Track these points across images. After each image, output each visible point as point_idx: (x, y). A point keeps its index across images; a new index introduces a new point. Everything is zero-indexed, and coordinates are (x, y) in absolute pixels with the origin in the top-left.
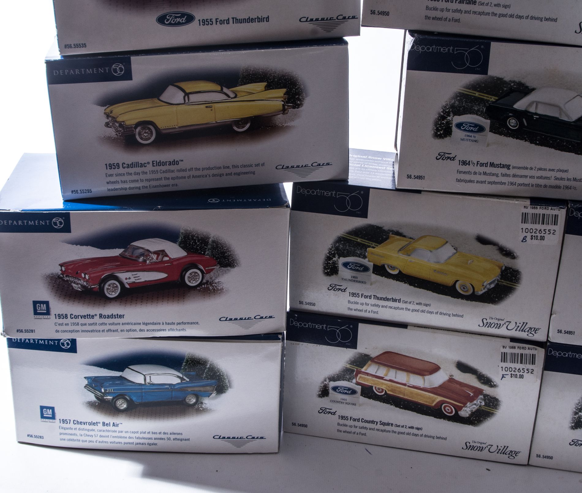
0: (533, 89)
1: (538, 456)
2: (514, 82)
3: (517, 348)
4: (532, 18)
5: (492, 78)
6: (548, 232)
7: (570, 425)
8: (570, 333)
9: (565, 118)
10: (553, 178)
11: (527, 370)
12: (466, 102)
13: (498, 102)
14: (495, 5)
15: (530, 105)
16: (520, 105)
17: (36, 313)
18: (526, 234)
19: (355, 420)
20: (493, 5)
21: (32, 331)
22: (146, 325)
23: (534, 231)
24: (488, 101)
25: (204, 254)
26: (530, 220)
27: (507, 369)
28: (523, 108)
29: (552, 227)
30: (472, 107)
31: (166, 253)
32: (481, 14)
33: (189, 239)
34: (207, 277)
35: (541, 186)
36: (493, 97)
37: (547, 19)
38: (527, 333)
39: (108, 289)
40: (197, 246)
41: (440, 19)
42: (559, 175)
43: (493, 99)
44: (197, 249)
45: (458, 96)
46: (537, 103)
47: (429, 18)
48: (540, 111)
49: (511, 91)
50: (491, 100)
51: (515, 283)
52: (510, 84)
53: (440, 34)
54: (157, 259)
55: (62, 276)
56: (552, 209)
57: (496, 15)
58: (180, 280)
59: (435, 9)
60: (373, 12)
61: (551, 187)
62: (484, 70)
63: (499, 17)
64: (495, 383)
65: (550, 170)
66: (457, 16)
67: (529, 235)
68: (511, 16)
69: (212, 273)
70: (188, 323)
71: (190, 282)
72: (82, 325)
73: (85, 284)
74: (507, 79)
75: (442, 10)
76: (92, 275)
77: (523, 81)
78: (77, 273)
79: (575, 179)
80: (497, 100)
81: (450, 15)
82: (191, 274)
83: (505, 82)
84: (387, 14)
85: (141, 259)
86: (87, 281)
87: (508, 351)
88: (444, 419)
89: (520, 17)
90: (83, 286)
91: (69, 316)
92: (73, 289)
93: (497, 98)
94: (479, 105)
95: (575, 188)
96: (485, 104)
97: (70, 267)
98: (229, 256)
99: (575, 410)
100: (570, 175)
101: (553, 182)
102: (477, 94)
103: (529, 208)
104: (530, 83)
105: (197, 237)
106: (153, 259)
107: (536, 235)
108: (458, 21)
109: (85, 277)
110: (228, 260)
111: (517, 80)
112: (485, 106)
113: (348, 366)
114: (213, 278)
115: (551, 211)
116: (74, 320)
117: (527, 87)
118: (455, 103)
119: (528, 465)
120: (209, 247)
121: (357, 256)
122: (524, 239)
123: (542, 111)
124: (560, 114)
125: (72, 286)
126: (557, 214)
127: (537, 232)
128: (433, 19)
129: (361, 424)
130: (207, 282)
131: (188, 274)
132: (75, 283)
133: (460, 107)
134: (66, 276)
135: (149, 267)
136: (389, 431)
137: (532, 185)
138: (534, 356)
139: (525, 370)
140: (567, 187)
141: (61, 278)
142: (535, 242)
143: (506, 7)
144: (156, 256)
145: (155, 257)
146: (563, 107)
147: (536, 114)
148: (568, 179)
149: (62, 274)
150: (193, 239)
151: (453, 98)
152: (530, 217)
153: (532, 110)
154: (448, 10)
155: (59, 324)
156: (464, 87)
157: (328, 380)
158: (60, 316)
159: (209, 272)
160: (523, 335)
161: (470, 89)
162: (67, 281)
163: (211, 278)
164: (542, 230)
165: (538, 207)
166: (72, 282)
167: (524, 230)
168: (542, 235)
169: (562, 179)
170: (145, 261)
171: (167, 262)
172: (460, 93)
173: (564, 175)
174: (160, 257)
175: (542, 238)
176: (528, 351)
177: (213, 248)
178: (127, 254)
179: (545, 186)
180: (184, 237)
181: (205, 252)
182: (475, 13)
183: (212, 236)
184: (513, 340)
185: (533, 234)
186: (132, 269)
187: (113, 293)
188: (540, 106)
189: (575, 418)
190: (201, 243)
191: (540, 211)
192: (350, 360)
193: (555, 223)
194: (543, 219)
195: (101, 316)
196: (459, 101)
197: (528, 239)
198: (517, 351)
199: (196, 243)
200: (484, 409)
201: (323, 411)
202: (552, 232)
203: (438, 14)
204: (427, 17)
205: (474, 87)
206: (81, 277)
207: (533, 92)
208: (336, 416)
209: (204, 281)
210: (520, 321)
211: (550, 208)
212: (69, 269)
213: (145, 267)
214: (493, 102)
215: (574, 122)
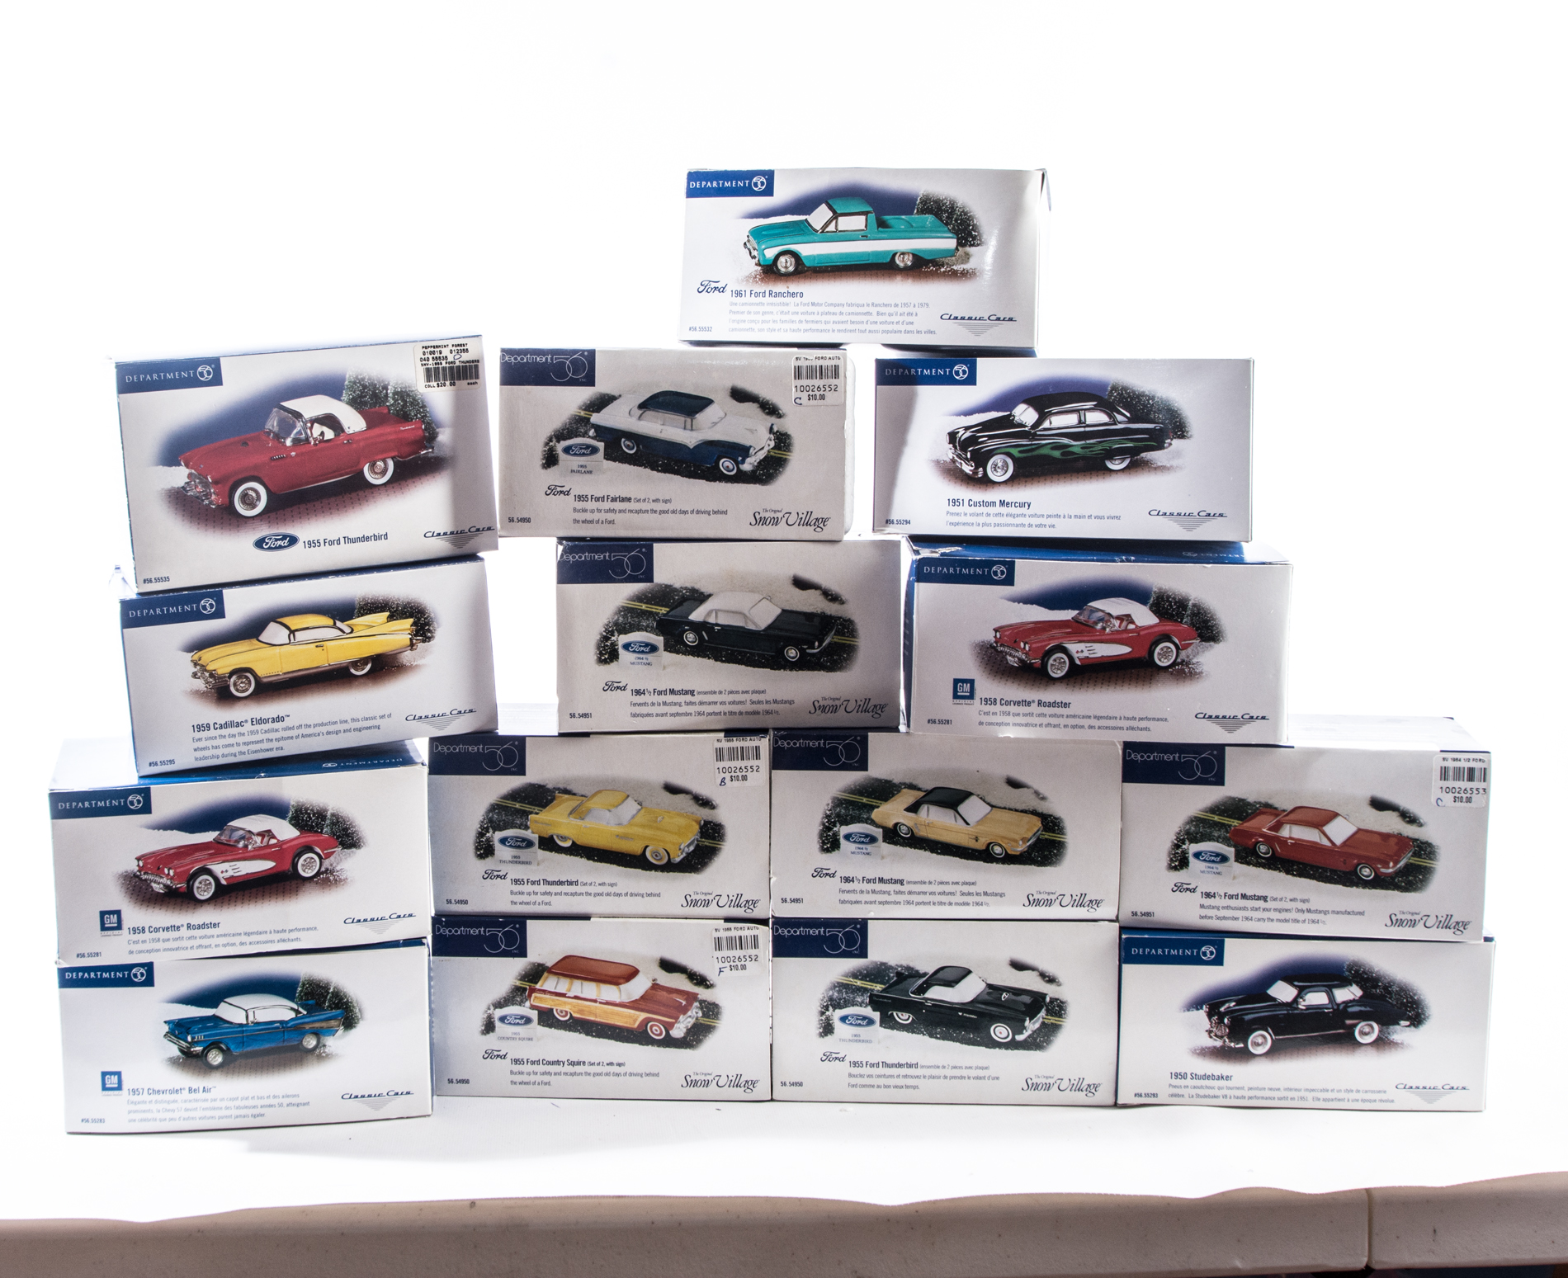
0: (710, 596)
1: (784, 1084)
2: (686, 588)
3: (733, 929)
4: (698, 512)
5: (661, 585)
6: (750, 770)
7: (818, 1032)
8: (797, 901)
9: (751, 627)
10: (748, 702)
11: (750, 957)
12: (632, 617)
13: (670, 614)
14: (653, 501)
15: (709, 614)
16: (697, 615)
17: (103, 928)
18: (723, 775)
19: (533, 1063)
20: (651, 501)
21: (97, 954)
22: (249, 935)
23: (733, 769)
24: (657, 614)
25: (321, 832)
26: (726, 757)
27: (724, 960)
28: (700, 619)
29: (754, 763)
30: (640, 622)
31: (273, 834)
32: (638, 512)
33: (302, 814)
34: (327, 863)
35: (735, 713)
36: (663, 608)
37: (715, 512)
38: (743, 909)
39: (198, 888)
40: (312, 822)
41: (591, 522)
42: (756, 697)
43: (664, 610)
44: (312, 827)
45: (621, 611)
46: (717, 611)
47: (578, 521)
48: (720, 622)
49: (684, 599)
50: (661, 612)
51: (719, 841)
52: (682, 592)
53: (593, 539)
54: (262, 843)
55: (138, 873)
56: (751, 740)
57: (655, 512)
58: (291, 869)
59: (585, 511)
60: (511, 520)
61: (748, 713)
62: (649, 577)
63: (660, 514)
64: (711, 982)
65: (743, 692)
66: (610, 516)
67: (727, 776)
68: (674, 512)
69: (332, 858)
70: (304, 929)
71: (304, 871)
72: (164, 941)
73: (169, 882)
74: (677, 585)
75: (592, 511)
76: (178, 870)
77: (697, 587)
78: (159, 868)
79: (775, 701)
80: (668, 612)
81: (603, 516)
82: (305, 860)
83: (675, 590)
84: (528, 520)
85: (241, 844)
86: (172, 878)
87: (723, 934)
88: (652, 1045)
89: (685, 512)
90: (166, 886)
91: (147, 930)
92: (153, 890)
93: (668, 609)
94: (647, 619)
95: (777, 712)
96: (655, 618)
97: (150, 861)
98: (353, 833)
99: (820, 1009)
100: (769, 696)
101: (749, 707)
102: (644, 607)
103: (723, 741)
104: (705, 589)
105: (312, 810)
106: (256, 842)
107: (736, 774)
108: (612, 522)
109: (169, 874)
110: (353, 839)
111: (689, 585)
112: (655, 620)
113: (518, 983)
114: (334, 865)
115: (749, 743)
116: (154, 935)
117: (702, 593)
118: (618, 619)
119: (772, 1100)
120: (328, 822)
121: (517, 828)
122: (723, 781)
123: (724, 620)
124: (746, 623)
125: (152, 887)
126: (757, 745)
127: (737, 771)
128: (583, 522)
129: (541, 1068)
130: (327, 870)
131: (301, 861)
132: (155, 882)
133: (625, 624)
134: (145, 874)
135: (252, 854)
136: (581, 1074)
137: (725, 714)
138: (755, 938)
139: (747, 957)
140: (768, 712)
141: (138, 877)
142: (735, 783)
143: (666, 501)
144: (260, 838)
145: (258, 839)
146: (748, 614)
147: (717, 625)
148: (767, 702)
149: (139, 871)
150: (306, 813)
151: (616, 614)
152: (726, 752)
153: (712, 620)
154: (599, 511)
155: (134, 942)
156: (628, 600)
157: (492, 1008)
158: (135, 930)
159: (328, 856)
160: (739, 912)
161: (634, 601)
162: (146, 880)
163: (331, 865)
164: (743, 768)
165: (735, 739)
166: (151, 881)
167: (721, 770)
168: (744, 774)
169: (759, 702)
170: (246, 846)
171: (274, 846)
172: (623, 607)
173: (761, 697)
174: (266, 839)
175: (745, 778)
176: (747, 931)
177: (333, 824)
178: (223, 838)
179: (741, 713)
180: (296, 811)
181: (322, 830)
182: (631, 511)
183: (330, 808)
184: (728, 920)
185: (733, 774)
186: (230, 858)
187: (206, 893)
188: (719, 614)
189: (822, 1020)
190: (317, 818)
191: (737, 743)
192: (520, 974)
193: (758, 757)
194: (742, 754)
195: (189, 926)
196: (624, 616)
197: (728, 780)
198: (733, 933)
199: (311, 819)
200: (703, 1022)
201: (490, 1055)
202: (755, 768)
203: (589, 516)
204: (576, 521)
205: (640, 598)
206: (164, 874)
207: (710, 599)
208: (508, 1060)
209: (323, 869)
210: (733, 893)
211: (748, 738)
212: (148, 863)
213: (247, 855)
214: (664, 615)
215: (763, 630)
